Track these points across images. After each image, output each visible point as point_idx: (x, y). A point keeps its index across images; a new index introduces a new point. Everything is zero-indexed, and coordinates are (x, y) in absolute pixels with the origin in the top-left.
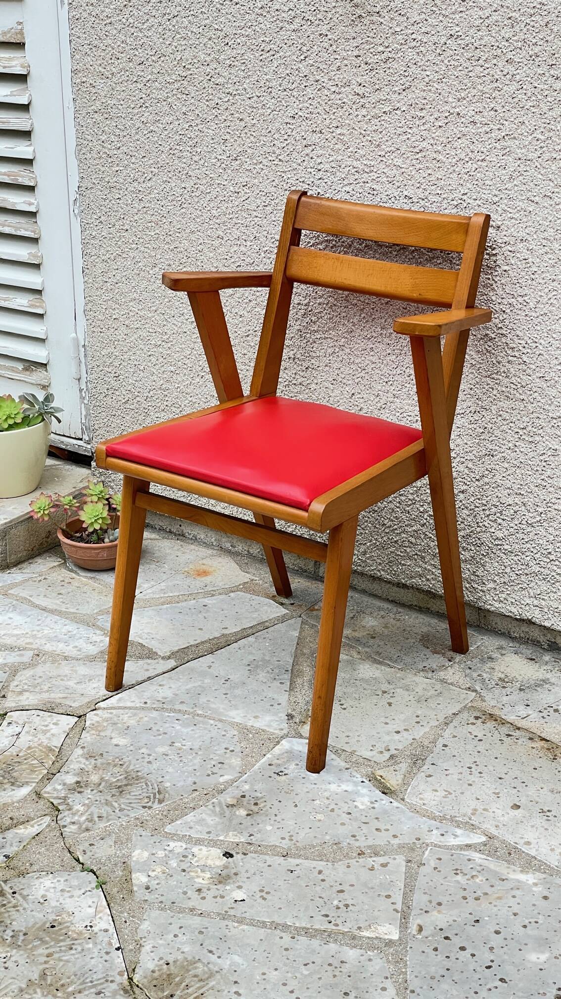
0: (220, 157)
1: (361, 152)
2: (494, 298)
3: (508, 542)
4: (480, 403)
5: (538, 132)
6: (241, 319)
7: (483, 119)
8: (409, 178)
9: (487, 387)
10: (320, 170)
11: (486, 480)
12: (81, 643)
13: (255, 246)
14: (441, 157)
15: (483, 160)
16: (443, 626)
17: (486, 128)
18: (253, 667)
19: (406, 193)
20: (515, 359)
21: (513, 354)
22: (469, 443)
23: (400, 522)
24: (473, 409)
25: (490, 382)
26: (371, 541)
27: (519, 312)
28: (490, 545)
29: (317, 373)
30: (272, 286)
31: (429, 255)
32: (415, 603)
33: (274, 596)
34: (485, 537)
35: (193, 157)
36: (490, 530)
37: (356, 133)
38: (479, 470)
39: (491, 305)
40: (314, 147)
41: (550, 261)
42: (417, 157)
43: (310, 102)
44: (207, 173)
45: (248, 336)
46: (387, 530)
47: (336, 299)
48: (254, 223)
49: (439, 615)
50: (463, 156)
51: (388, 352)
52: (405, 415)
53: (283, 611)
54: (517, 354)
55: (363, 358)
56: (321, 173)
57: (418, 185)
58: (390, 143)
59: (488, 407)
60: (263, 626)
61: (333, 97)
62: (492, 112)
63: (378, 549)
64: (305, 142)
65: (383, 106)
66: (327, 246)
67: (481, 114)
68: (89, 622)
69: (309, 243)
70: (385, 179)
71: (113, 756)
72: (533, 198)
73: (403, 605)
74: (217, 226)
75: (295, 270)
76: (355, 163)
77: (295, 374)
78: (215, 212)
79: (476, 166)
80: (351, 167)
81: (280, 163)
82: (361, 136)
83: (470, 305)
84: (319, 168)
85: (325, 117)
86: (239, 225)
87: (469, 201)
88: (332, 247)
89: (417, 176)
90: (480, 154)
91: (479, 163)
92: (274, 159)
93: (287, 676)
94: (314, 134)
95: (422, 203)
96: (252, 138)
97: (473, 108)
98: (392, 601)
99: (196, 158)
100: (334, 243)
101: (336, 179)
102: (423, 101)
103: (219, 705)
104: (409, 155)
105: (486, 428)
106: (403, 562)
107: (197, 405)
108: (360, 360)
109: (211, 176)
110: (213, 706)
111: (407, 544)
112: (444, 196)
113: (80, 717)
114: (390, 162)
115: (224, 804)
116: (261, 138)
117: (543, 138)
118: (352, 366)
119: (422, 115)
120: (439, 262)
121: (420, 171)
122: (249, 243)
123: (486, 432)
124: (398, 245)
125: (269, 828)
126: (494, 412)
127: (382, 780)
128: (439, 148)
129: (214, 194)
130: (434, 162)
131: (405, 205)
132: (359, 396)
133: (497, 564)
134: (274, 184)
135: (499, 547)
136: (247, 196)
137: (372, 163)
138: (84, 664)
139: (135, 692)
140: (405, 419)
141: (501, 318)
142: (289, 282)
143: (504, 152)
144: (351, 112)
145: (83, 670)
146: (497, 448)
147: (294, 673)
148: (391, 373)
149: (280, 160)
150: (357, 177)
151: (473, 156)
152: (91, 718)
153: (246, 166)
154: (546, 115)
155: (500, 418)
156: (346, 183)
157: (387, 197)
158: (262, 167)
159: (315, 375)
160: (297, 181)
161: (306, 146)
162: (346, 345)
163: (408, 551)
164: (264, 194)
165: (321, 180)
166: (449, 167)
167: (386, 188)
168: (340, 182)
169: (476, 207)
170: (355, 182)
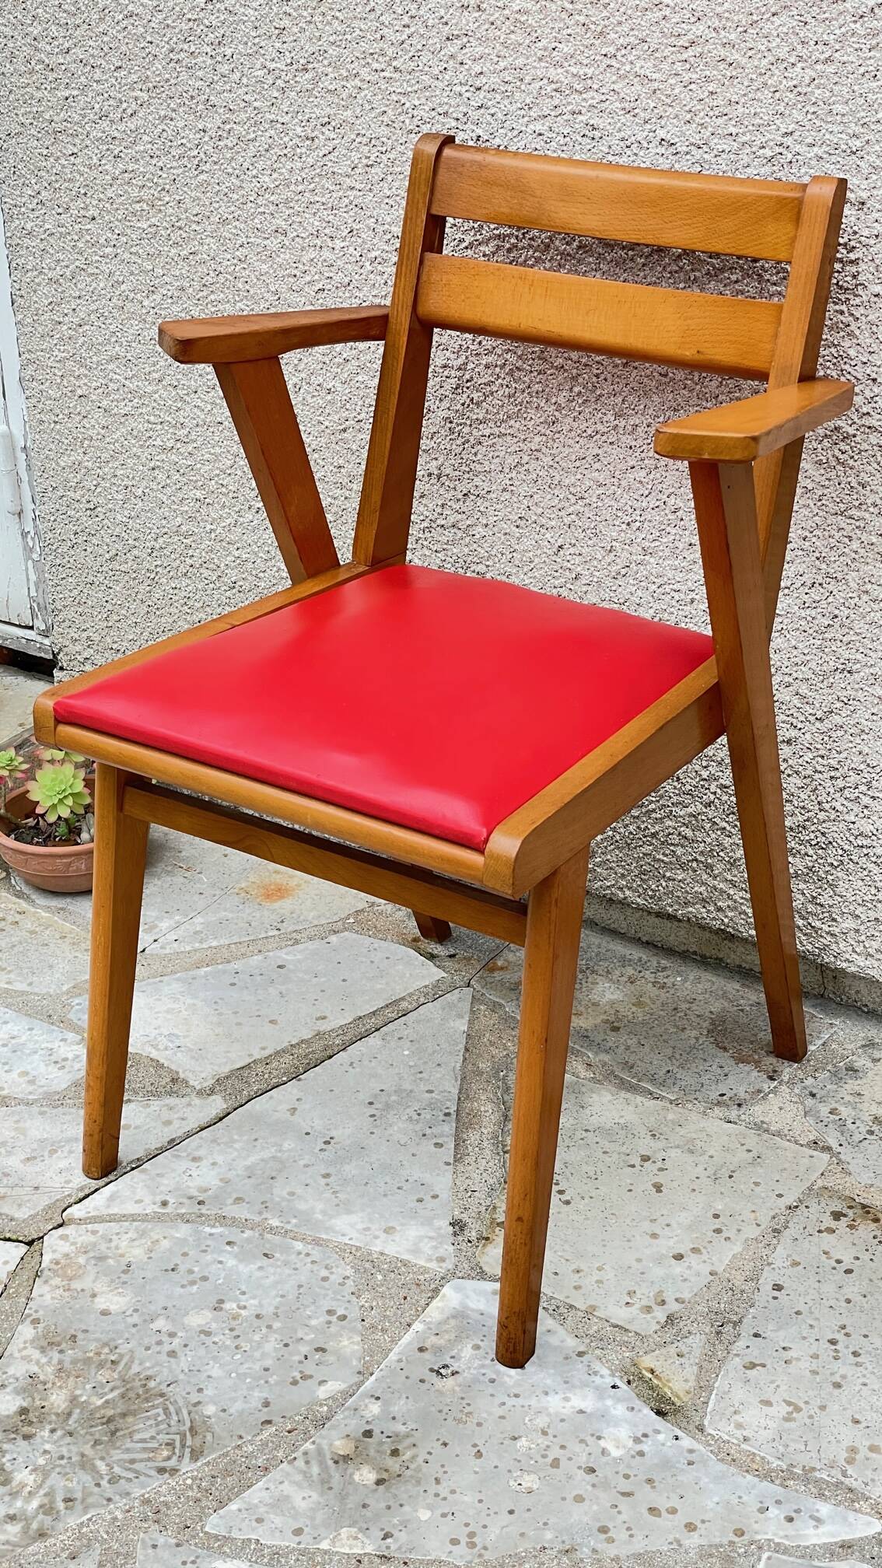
0: (273, 66)
1: (565, 48)
2: (852, 353)
4: (824, 566)
6: (329, 397)
8: (668, 101)
9: (837, 535)
10: (479, 89)
11: (837, 719)
12: (37, 1066)
13: (351, 249)
14: (735, 56)
15: (829, 60)
16: (753, 997)
18: (378, 1108)
19: (661, 134)
22: (800, 646)
23: (661, 797)
24: (808, 579)
25: (843, 525)
28: (846, 847)
29: (487, 504)
30: (389, 337)
32: (694, 948)
33: (415, 940)
34: (835, 830)
35: (218, 67)
36: (847, 817)
38: (823, 699)
39: (847, 367)
40: (465, 40)
42: (685, 56)
44: (246, 98)
45: (344, 430)
47: (520, 357)
48: (347, 201)
49: (743, 973)
50: (783, 52)
51: (631, 463)
52: (668, 588)
53: (432, 973)
55: (579, 476)
56: (482, 94)
57: (688, 116)
58: (625, 28)
59: (840, 576)
60: (397, 1011)
64: (446, 31)
66: (498, 248)
68: (51, 1015)
69: (462, 241)
70: (617, 104)
71: (97, 1340)
73: (669, 951)
74: (272, 208)
75: (436, 303)
76: (552, 73)
77: (443, 505)
78: (267, 179)
79: (814, 75)
80: (545, 81)
81: (397, 75)
82: (564, 15)
83: (807, 376)
84: (478, 84)
86: (317, 206)
87: (798, 148)
88: (509, 250)
89: (685, 97)
90: (820, 47)
91: (818, 67)
92: (383, 66)
93: (449, 1128)
94: (466, 13)
95: (698, 154)
96: (336, 23)
98: (648, 943)
99: (224, 69)
100: (513, 241)
101: (514, 107)
103: (313, 1203)
104: (667, 53)
105: (836, 617)
106: (668, 874)
107: (250, 565)
108: (573, 480)
109: (256, 104)
110: (302, 1206)
111: (675, 839)
112: (744, 139)
113: (30, 1243)
114: (628, 68)
115: (328, 1456)
116: (356, 23)
118: (557, 492)
120: (734, 277)
121: (692, 86)
122: (338, 244)
123: (837, 626)
124: (647, 246)
125: (424, 1515)
126: (852, 584)
127: (655, 1381)
128: (733, 36)
129: (264, 141)
130: (722, 66)
131: (661, 160)
132: (572, 551)
133: (860, 883)
134: (386, 119)
135: (865, 851)
136: (331, 144)
137: (590, 72)
138: (42, 1113)
139: (143, 1176)
140: (667, 598)
141: (868, 394)
142: (423, 328)
145: (38, 1128)
146: (859, 656)
147: (463, 1119)
148: (636, 505)
149: (396, 69)
150: (556, 102)
151: (804, 53)
152: (54, 1246)
153: (326, 83)
155: (865, 598)
156: (535, 115)
157: (622, 144)
158: (359, 84)
159: (482, 509)
160: (433, 113)
161: (448, 39)
162: (544, 449)
163: (679, 853)
164: (365, 140)
165: (482, 111)
166: (754, 77)
167: (619, 125)
168: (523, 112)
169: (814, 162)
170: (553, 113)
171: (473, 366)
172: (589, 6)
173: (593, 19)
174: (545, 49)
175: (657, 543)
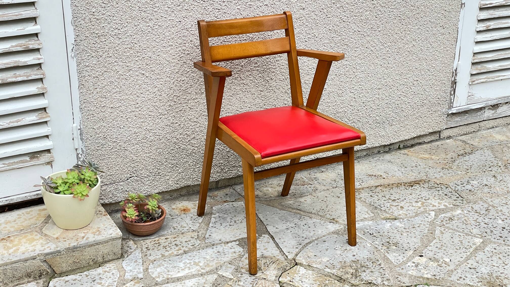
0: (171, 6)
2: (302, 37)
19: (265, 3)
27: (312, 40)
41: (323, 17)
44: (162, 15)
52: (266, 97)
56: (225, 3)
74: (169, 40)
81: (204, 3)
86: (181, 37)
99: (156, 10)
108: (245, 81)
109: (165, 16)
118: (241, 85)
122: (187, 44)
134: (201, 13)
140: (266, 100)
141: (305, 44)
155: (305, 84)
158: (194, 6)
162: (238, 77)
164: (195, 19)
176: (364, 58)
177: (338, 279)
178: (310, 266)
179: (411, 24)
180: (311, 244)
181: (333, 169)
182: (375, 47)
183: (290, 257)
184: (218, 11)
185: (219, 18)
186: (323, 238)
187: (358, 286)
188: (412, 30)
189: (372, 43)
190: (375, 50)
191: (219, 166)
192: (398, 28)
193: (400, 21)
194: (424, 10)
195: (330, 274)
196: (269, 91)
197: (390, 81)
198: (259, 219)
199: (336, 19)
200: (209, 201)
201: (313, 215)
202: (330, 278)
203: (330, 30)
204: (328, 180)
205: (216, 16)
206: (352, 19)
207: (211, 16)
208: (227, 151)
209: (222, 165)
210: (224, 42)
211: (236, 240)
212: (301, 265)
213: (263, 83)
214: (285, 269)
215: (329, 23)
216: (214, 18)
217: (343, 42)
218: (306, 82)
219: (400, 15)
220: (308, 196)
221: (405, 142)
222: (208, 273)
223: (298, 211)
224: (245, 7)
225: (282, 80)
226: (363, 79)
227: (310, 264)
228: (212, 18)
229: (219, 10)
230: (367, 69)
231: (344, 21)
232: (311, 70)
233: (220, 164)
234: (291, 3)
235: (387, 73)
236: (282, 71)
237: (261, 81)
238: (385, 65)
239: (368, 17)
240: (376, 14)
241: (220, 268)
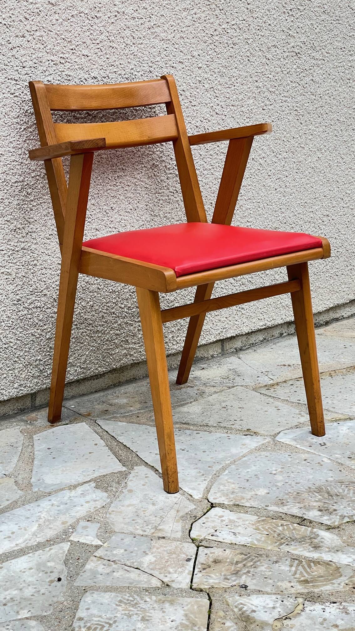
1: (58, 48)
3: (177, 301)
4: (152, 213)
5: (172, 21)
7: (139, 15)
8: (94, 63)
14: (114, 45)
17: (141, 21)
19: (93, 75)
20: (171, 175)
21: (170, 172)
23: (108, 324)
26: (89, 349)
29: (35, 235)
31: (112, 118)
37: (52, 33)
40: (18, 48)
41: (186, 105)
43: (11, 12)
46: (100, 335)
50: (129, 42)
54: (172, 171)
56: (26, 69)
57: (101, 67)
58: (78, 38)
59: (157, 214)
61: (31, 6)
62: (145, 10)
63: (94, 353)
64: (10, 46)
65: (71, 11)
67: (137, 12)
69: (20, 128)
72: (173, 65)
76: (52, 58)
80: (50, 61)
84: (25, 65)
85: (26, 23)
87: (136, 73)
89: (99, 61)
94: (17, 38)
97: (132, 8)
101: (39, 72)
102: (100, 5)
104: (92, 46)
111: (114, 337)
112: (119, 73)
117: (174, 24)
119: (100, 15)
121: (102, 57)
126: (162, 216)
137: (67, 55)
141: (161, 150)
143: (154, 36)
144: (47, 17)
150: (55, 69)
154: (175, 9)
155: (165, 219)
156: (47, 74)
157: (79, 80)
159: (34, 237)
160: (6, 79)
161: (11, 49)
163: (116, 342)
165: (26, 75)
166: (121, 51)
167: (78, 73)
168: (42, 74)
169: (140, 77)
170: (54, 73)
171: (27, 179)
172: (65, 32)
173: (67, 36)
174: (50, 49)
175: (100, 225)
176: (250, 176)
177: (298, 520)
178: (238, 505)
179: (313, 123)
180: (227, 472)
181: (218, 363)
182: (265, 159)
183: (197, 496)
184: (15, 82)
185: (17, 96)
186: (244, 459)
187: (338, 527)
188: (315, 133)
189: (260, 152)
190: (266, 163)
191: (36, 366)
192: (296, 130)
193: (297, 118)
194: (329, 102)
195: (281, 515)
196: (110, 230)
197: (291, 215)
198: (120, 444)
199: (205, 110)
200: (25, 427)
201: (212, 429)
202: (283, 522)
203: (197, 127)
204: (217, 378)
205: (12, 91)
206: (229, 110)
207: (4, 91)
208: (48, 337)
209: (41, 363)
210: (29, 139)
211: (90, 481)
212: (221, 506)
213: (100, 215)
214: (195, 517)
215: (195, 115)
216: (9, 95)
217: (218, 148)
218: (166, 214)
219: (297, 108)
220: (193, 404)
221: (317, 318)
222: (50, 542)
223: (185, 426)
224: (60, 78)
225: (130, 211)
226: (251, 212)
227: (237, 503)
228: (5, 95)
229: (17, 80)
230: (257, 195)
231: (217, 114)
232: (172, 194)
233: (38, 362)
234: (134, 77)
235: (284, 202)
236: (128, 195)
237: (95, 212)
238: (282, 190)
239: (252, 108)
240: (263, 104)
241: (71, 530)
